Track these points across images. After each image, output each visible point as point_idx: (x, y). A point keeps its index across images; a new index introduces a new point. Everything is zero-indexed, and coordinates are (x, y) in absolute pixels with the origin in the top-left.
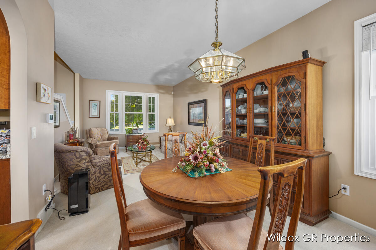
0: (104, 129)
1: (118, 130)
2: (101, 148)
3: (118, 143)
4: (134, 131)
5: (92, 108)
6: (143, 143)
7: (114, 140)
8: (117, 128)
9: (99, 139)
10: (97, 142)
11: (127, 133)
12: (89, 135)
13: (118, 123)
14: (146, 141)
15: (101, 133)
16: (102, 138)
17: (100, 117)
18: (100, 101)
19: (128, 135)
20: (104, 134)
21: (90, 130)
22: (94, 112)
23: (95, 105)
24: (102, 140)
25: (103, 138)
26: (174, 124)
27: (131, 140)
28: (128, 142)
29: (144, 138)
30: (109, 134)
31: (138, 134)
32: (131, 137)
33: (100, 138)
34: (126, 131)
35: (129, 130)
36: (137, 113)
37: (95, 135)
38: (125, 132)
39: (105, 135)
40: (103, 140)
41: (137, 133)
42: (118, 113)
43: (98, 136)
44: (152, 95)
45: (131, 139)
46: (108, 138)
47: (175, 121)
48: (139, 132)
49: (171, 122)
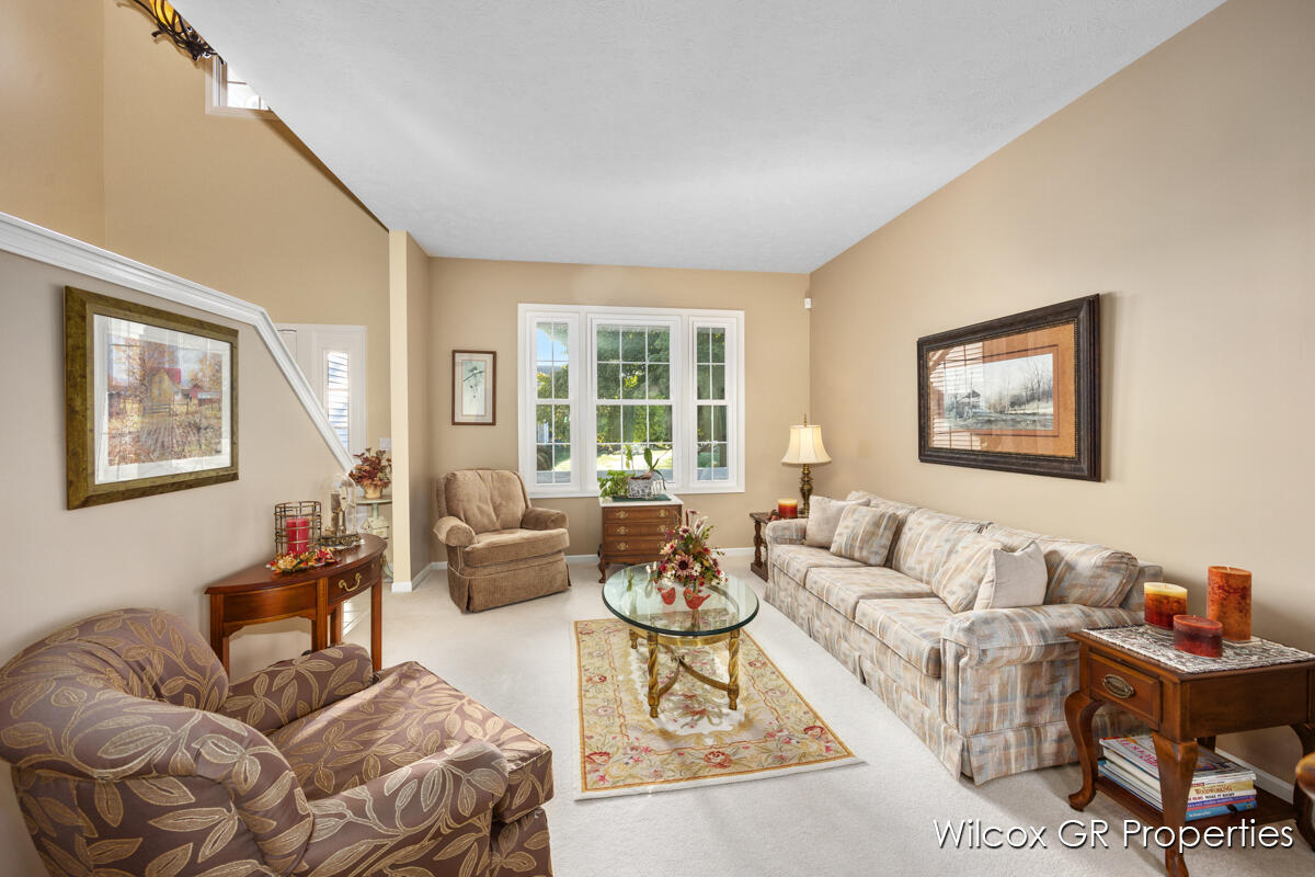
0: (507, 473)
1: (565, 477)
2: (488, 570)
3: (568, 544)
4: (636, 487)
5: (465, 384)
6: (684, 565)
7: (546, 528)
8: (562, 467)
9: (486, 521)
10: (476, 538)
11: (605, 494)
12: (448, 500)
13: (568, 448)
14: (701, 555)
15: (496, 493)
16: (498, 516)
17: (493, 424)
18: (494, 354)
19: (609, 503)
20: (509, 497)
21: (450, 481)
22: (472, 404)
23: (476, 369)
24: (498, 526)
25: (502, 516)
26: (823, 458)
27: (622, 530)
28: (611, 539)
29: (690, 537)
30: (528, 498)
31: (656, 499)
32: (622, 515)
33: (489, 516)
34: (602, 485)
35: (612, 480)
36: (647, 402)
37: (469, 501)
38: (594, 489)
39: (511, 505)
40: (506, 527)
41: (649, 494)
42: (568, 407)
43: (484, 507)
44: (711, 319)
45: (620, 523)
46: (524, 516)
47: (828, 444)
48: (656, 488)
49: (806, 444)
